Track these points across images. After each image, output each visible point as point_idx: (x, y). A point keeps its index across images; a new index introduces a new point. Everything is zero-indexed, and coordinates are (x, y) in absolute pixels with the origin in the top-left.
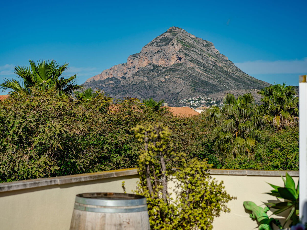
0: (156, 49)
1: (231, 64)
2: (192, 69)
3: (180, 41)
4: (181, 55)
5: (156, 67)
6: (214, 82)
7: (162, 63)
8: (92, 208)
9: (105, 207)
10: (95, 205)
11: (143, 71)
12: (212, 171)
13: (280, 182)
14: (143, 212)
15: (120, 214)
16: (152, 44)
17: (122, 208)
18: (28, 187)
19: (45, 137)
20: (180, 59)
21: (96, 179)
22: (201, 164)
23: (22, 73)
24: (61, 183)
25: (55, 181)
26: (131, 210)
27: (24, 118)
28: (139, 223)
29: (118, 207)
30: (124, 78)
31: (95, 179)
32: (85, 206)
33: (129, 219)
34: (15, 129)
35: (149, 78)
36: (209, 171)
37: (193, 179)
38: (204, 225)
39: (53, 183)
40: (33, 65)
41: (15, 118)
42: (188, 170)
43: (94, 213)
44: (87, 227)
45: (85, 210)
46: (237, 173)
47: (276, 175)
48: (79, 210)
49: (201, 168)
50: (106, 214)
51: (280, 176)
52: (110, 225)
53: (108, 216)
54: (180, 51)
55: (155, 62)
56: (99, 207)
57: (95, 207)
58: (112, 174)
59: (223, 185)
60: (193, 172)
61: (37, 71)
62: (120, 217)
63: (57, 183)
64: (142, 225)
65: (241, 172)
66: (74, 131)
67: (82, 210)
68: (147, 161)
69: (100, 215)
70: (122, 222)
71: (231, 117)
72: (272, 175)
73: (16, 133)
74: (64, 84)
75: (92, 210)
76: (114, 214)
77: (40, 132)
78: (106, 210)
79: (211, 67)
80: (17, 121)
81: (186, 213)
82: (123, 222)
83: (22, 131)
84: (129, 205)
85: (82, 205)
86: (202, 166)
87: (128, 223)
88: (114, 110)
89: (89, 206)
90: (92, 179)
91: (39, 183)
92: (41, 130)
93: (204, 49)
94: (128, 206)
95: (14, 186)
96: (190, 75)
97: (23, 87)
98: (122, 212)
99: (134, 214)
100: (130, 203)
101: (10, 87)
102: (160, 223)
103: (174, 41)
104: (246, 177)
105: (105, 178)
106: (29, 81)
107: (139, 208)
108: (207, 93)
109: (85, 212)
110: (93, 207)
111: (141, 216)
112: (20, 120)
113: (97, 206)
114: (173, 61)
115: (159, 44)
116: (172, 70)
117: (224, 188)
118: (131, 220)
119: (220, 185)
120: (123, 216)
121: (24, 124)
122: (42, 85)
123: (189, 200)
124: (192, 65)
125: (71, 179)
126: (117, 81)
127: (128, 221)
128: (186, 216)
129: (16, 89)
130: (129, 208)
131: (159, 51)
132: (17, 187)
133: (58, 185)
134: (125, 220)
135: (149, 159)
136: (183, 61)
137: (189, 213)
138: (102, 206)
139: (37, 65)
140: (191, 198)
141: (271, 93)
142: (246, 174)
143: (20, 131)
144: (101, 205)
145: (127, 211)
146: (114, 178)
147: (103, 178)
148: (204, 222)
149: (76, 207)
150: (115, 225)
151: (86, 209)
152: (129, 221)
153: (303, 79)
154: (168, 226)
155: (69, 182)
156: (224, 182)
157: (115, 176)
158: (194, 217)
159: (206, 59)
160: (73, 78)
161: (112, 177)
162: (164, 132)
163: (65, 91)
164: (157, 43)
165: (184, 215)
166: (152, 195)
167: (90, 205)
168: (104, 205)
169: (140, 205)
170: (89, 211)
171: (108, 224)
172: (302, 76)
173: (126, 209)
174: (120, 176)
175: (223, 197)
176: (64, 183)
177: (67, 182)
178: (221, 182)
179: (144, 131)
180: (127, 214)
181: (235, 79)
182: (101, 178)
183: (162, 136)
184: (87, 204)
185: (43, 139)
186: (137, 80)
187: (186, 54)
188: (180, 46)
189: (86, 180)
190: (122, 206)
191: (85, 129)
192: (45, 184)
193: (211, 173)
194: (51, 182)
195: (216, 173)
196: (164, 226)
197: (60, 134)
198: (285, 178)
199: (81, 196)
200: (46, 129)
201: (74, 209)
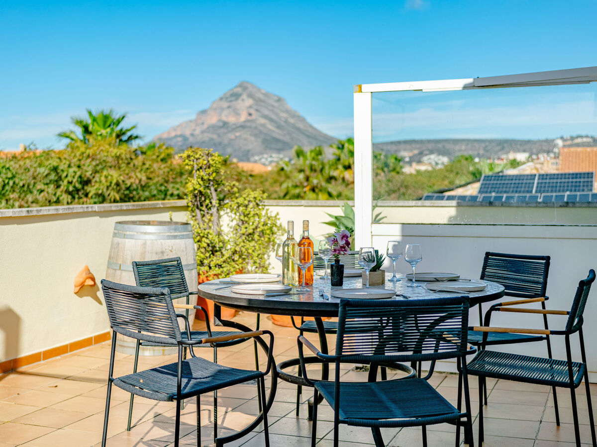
0: (225, 104)
1: (303, 120)
2: (263, 125)
3: (250, 96)
4: (252, 111)
5: (225, 124)
6: (286, 139)
7: (232, 119)
8: (132, 235)
9: (146, 233)
10: (135, 232)
11: (213, 128)
12: (267, 202)
13: (339, 212)
14: (188, 240)
15: (162, 241)
16: (221, 99)
17: (164, 234)
18: (61, 212)
19: (102, 187)
20: (250, 115)
21: (140, 208)
22: (255, 194)
23: (79, 122)
24: (100, 210)
25: (92, 207)
26: (175, 237)
27: (79, 167)
28: (183, 251)
29: (160, 233)
30: (192, 135)
31: (138, 208)
32: (124, 233)
33: (172, 247)
34: (70, 179)
35: (219, 136)
36: (264, 202)
37: (246, 210)
38: (257, 258)
39: (90, 210)
40: (90, 113)
41: (69, 166)
42: (240, 200)
43: (133, 241)
44: (126, 255)
45: (124, 238)
46: (293, 204)
47: (335, 205)
48: (118, 237)
49: (255, 198)
50: (147, 241)
51: (339, 206)
52: (152, 253)
53: (148, 243)
54: (251, 107)
55: (224, 118)
56: (139, 233)
57: (135, 233)
58: (157, 204)
59: (278, 217)
60: (246, 202)
61: (94, 120)
62: (162, 244)
63: (94, 210)
64: (186, 254)
65: (297, 202)
66: (132, 180)
67: (121, 238)
68: (196, 189)
69: (140, 242)
70: (164, 250)
71: (301, 171)
72: (330, 205)
73: (70, 183)
74: (124, 134)
75: (132, 237)
76: (155, 241)
77: (96, 182)
78: (147, 237)
79: (283, 123)
80: (71, 170)
81: (237, 245)
82: (166, 249)
83: (77, 181)
84: (172, 231)
85: (121, 232)
86: (256, 196)
87: (171, 251)
88: (176, 160)
89: (128, 233)
90: (135, 208)
91: (73, 208)
92: (98, 180)
93: (276, 104)
94: (171, 233)
95: (44, 210)
96: (261, 132)
97: (81, 137)
98: (164, 239)
99: (178, 241)
100: (173, 229)
101: (67, 137)
102: (210, 257)
103: (244, 96)
104: (302, 207)
105: (150, 207)
106: (86, 130)
107: (183, 235)
108: (279, 151)
109: (124, 239)
110: (132, 233)
111: (185, 244)
112: (75, 169)
113: (137, 232)
114: (243, 117)
115: (229, 99)
116: (243, 127)
117: (279, 219)
118: (174, 248)
119: (276, 216)
120: (165, 244)
121: (78, 174)
122: (101, 135)
123: (241, 232)
124: (262, 121)
125: (111, 207)
126: (185, 139)
127: (170, 248)
128: (238, 249)
129: (72, 139)
130: (172, 234)
131: (229, 107)
132: (48, 211)
133: (95, 211)
134: (167, 248)
135: (197, 187)
136: (254, 117)
137: (240, 245)
138: (142, 233)
139: (94, 113)
140: (244, 230)
141: (343, 146)
142: (302, 204)
143: (75, 180)
144: (142, 231)
145: (170, 237)
146: (160, 208)
147: (147, 207)
148: (257, 255)
149: (115, 235)
150: (157, 253)
151: (125, 236)
152: (172, 249)
153: (358, 88)
154: (218, 260)
155: (109, 209)
156: (280, 214)
157: (162, 206)
158: (247, 250)
159: (277, 115)
160: (133, 127)
161: (158, 206)
162: (213, 158)
163: (126, 141)
164: (227, 98)
165: (235, 247)
166: (201, 226)
167: (129, 231)
168: (145, 232)
169: (184, 232)
170: (128, 238)
171: (149, 252)
172: (357, 86)
173: (168, 236)
174: (167, 206)
175: (278, 230)
176: (102, 210)
177: (107, 209)
178: (276, 213)
179: (192, 158)
180: (169, 241)
181: (308, 136)
182: (146, 207)
183: (211, 162)
184: (127, 231)
185: (99, 190)
186: (207, 137)
187: (257, 110)
188: (250, 102)
189: (128, 208)
190: (164, 233)
191: (144, 178)
192: (81, 210)
193: (266, 204)
194: (87, 208)
195: (271, 204)
196: (213, 259)
197: (118, 184)
198: (344, 208)
199: (120, 223)
200: (103, 179)
201: (113, 237)
